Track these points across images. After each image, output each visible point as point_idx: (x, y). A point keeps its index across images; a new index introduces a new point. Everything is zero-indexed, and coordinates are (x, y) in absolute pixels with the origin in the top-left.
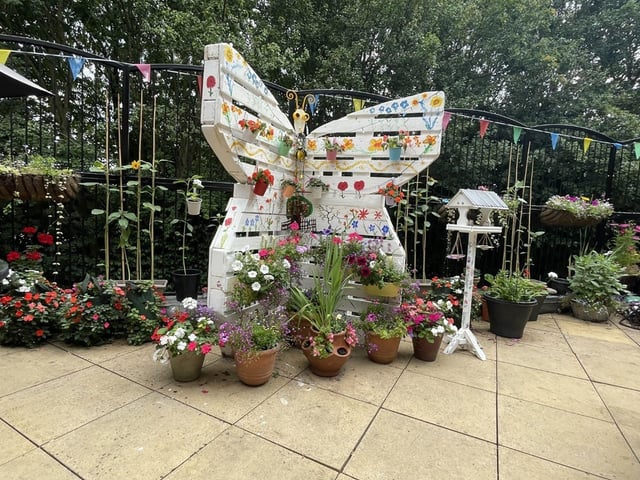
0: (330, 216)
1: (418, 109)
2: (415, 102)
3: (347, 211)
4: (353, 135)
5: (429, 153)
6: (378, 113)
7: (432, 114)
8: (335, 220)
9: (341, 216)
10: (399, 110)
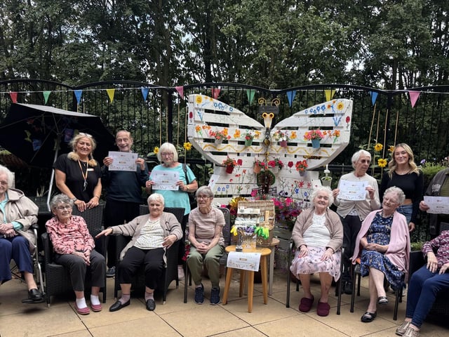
0: (284, 184)
1: (330, 111)
2: (329, 106)
3: (293, 182)
4: (297, 128)
5: (336, 143)
6: (309, 113)
7: (339, 114)
8: (287, 188)
9: (290, 185)
10: (321, 112)
